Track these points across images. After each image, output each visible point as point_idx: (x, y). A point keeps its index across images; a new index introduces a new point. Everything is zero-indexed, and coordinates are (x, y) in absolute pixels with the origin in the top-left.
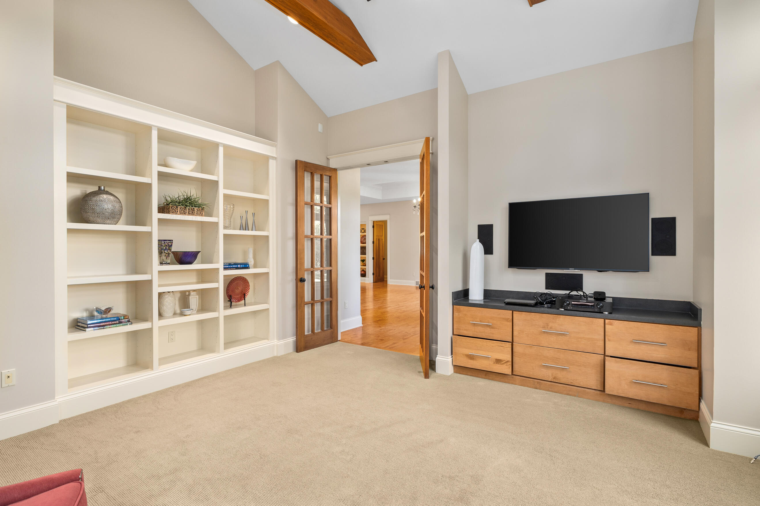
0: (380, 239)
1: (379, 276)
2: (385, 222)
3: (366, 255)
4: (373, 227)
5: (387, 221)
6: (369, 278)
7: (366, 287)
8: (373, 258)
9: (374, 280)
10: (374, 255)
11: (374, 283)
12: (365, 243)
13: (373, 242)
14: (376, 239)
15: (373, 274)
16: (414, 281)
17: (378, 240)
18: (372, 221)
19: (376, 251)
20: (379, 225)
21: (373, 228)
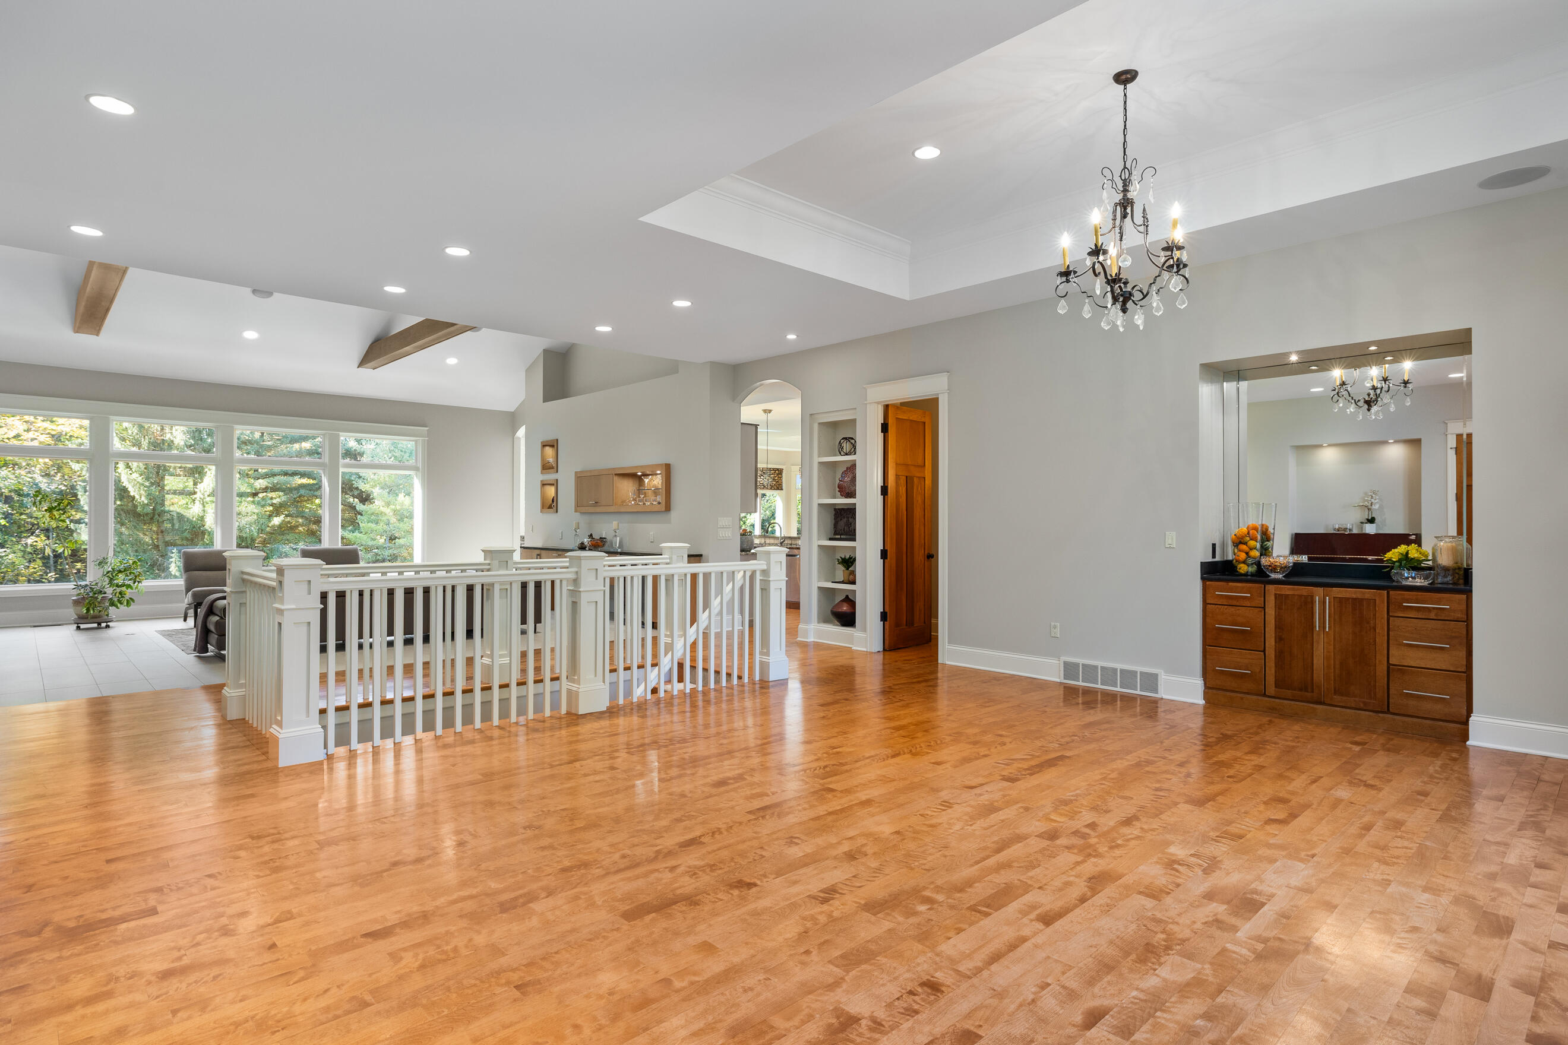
0: (912, 478)
1: (910, 623)
2: (929, 406)
3: (854, 540)
4: (885, 428)
5: (937, 399)
6: (865, 631)
7: (857, 670)
8: (884, 554)
9: (887, 642)
10: (888, 540)
11: (887, 653)
12: (852, 494)
13: (884, 490)
14: (897, 477)
15: (884, 617)
16: (1054, 661)
17: (903, 480)
18: (878, 403)
19: (894, 526)
20: (911, 421)
21: (881, 435)
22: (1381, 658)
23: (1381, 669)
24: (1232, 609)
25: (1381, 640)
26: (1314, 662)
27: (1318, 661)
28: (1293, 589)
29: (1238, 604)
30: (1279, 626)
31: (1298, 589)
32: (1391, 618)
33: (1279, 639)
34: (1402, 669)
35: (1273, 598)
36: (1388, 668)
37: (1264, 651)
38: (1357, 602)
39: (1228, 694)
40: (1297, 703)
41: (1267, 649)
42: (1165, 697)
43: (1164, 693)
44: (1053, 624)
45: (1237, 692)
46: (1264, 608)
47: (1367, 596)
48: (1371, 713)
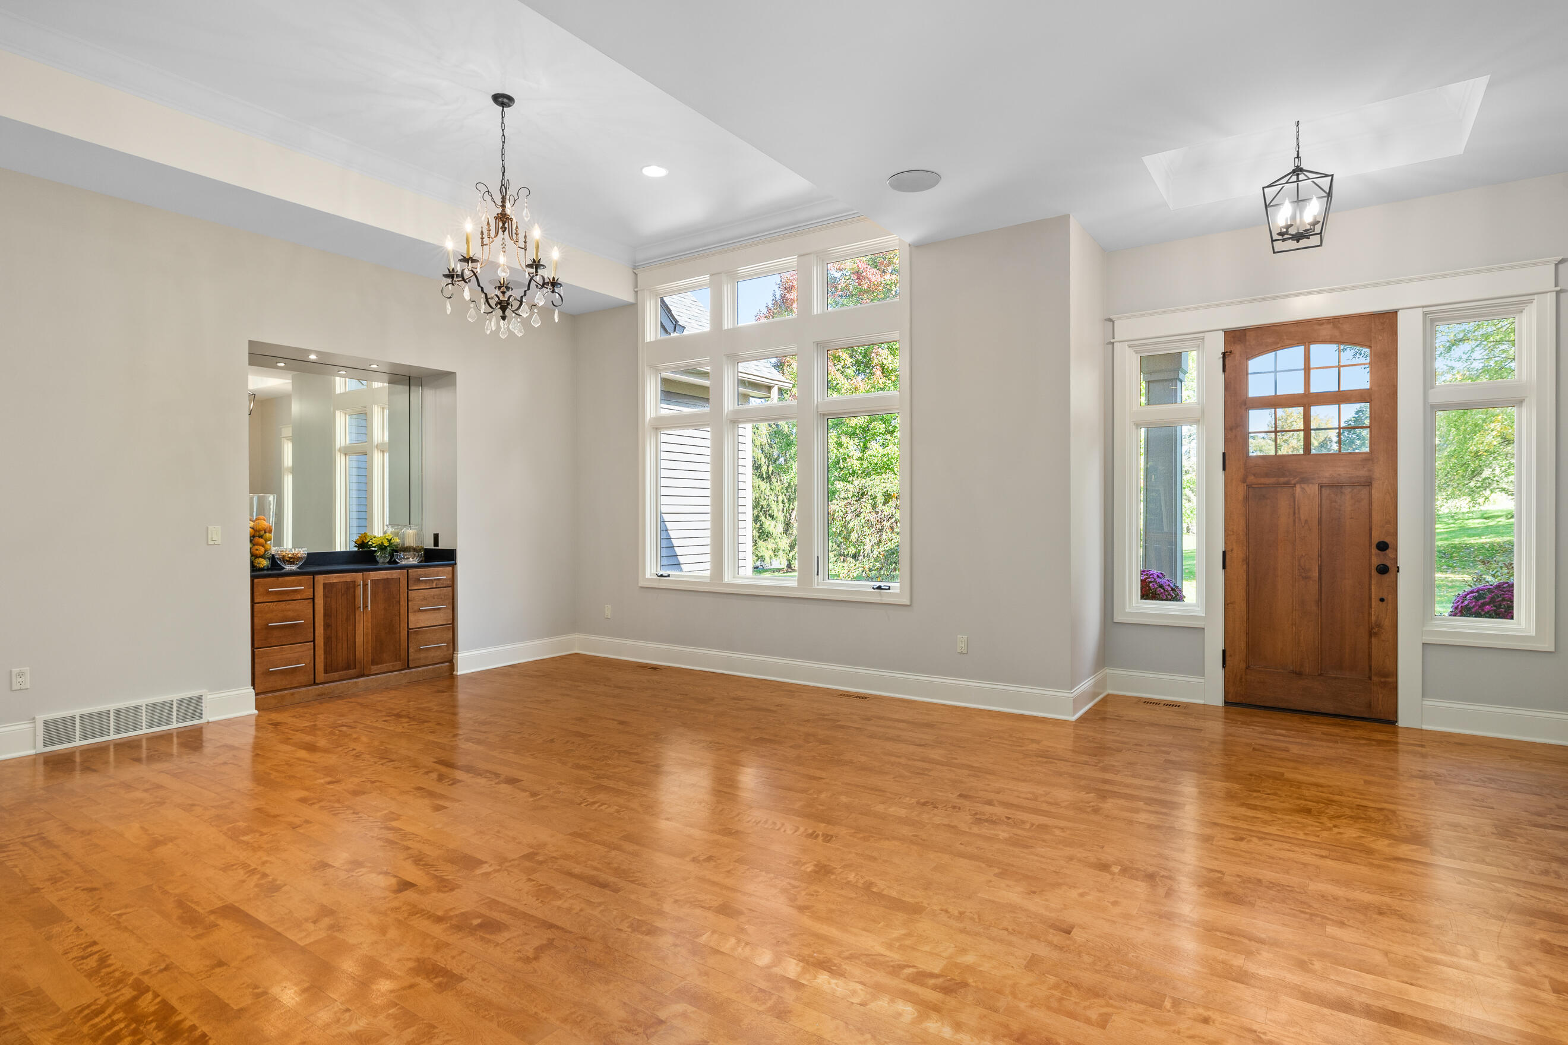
22: (404, 625)
23: (404, 634)
24: (282, 605)
25: (403, 610)
26: (357, 640)
27: (359, 640)
28: (339, 577)
29: (288, 598)
30: (327, 614)
31: (343, 577)
32: (409, 592)
33: (327, 626)
34: (418, 631)
35: (322, 587)
36: (408, 632)
37: (314, 641)
38: (387, 581)
39: (277, 694)
40: (342, 682)
41: (317, 638)
42: (211, 719)
43: (210, 715)
44: (15, 670)
45: (285, 689)
46: (313, 599)
47: (395, 576)
48: (396, 673)
